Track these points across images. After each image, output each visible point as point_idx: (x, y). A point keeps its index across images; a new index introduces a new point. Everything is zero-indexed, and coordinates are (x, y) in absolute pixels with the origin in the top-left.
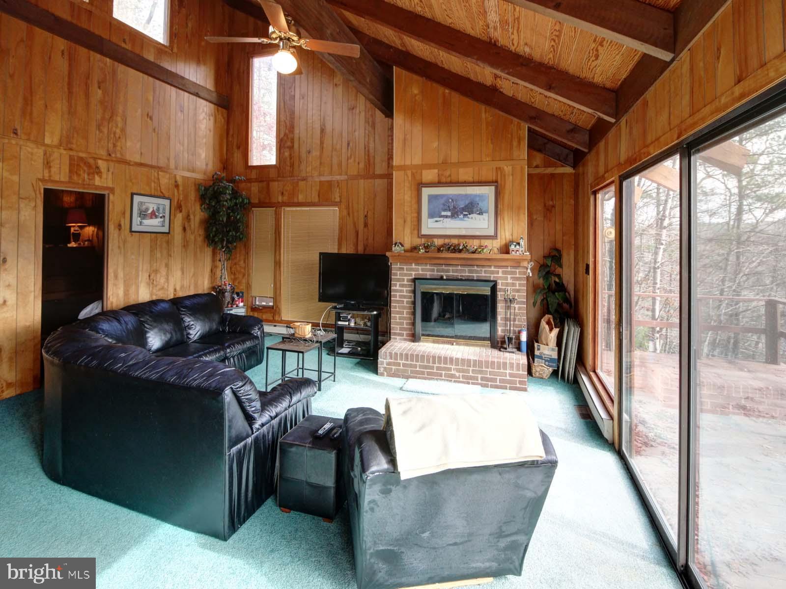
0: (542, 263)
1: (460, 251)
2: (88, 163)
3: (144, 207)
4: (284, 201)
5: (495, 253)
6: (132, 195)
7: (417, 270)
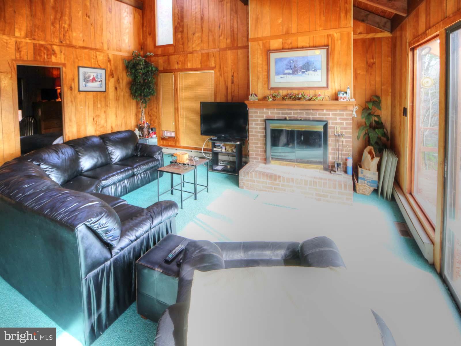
0: (364, 107)
1: (299, 99)
2: (47, 48)
3: (87, 75)
4: (179, 68)
5: (327, 100)
6: (79, 67)
7: (267, 113)
